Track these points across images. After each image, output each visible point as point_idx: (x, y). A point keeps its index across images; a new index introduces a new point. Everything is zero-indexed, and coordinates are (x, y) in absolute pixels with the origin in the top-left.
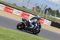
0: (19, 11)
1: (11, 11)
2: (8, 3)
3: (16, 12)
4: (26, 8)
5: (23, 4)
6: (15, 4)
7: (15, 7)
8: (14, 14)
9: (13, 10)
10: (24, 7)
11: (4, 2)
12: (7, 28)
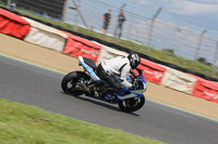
0: (185, 75)
1: (157, 75)
2: (146, 48)
3: (173, 78)
4: (209, 64)
5: (198, 49)
6: (171, 51)
7: (169, 60)
8: (168, 84)
9: (162, 72)
10: (202, 60)
11: (133, 45)
12: (141, 138)
